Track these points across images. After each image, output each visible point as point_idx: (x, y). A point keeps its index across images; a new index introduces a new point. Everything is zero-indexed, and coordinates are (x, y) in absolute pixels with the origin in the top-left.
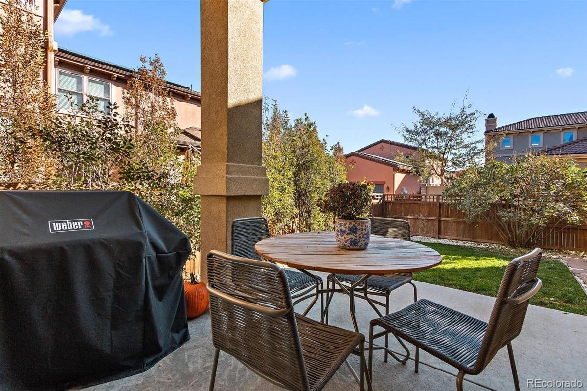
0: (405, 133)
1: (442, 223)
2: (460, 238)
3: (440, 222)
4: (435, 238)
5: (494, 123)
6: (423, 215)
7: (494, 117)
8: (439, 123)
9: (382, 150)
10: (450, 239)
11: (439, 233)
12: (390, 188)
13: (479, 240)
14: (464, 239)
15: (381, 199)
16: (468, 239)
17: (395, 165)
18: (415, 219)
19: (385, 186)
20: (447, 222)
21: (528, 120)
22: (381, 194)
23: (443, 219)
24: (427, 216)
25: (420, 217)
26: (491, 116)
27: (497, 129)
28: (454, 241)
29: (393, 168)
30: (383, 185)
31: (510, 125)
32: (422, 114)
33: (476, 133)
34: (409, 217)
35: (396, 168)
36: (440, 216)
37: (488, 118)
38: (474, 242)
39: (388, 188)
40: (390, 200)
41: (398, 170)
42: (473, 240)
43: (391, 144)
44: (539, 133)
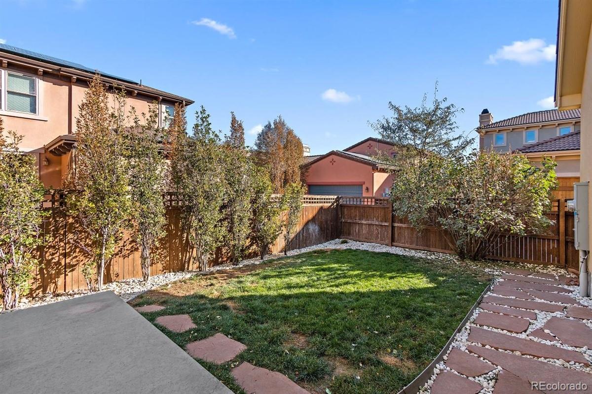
0: (381, 130)
1: (396, 229)
2: (414, 246)
3: (393, 227)
4: (388, 245)
5: (488, 119)
6: (377, 219)
7: (488, 112)
8: (416, 118)
9: (370, 148)
10: (404, 248)
11: (393, 240)
12: (369, 190)
13: (432, 249)
14: (418, 247)
15: (334, 202)
16: (421, 247)
17: (374, 164)
18: (369, 225)
19: (364, 187)
20: (400, 228)
21: (524, 115)
22: (336, 197)
23: (396, 225)
24: (381, 221)
25: (374, 223)
26: (485, 111)
27: (490, 125)
28: (407, 250)
29: (372, 167)
30: (362, 185)
31: (504, 121)
32: (397, 109)
33: (456, 129)
34: (364, 222)
35: (375, 168)
36: (393, 221)
37: (482, 113)
38: (428, 251)
39: (367, 189)
40: (345, 203)
41: (377, 169)
42: (427, 248)
43: (378, 142)
44: (533, 128)
